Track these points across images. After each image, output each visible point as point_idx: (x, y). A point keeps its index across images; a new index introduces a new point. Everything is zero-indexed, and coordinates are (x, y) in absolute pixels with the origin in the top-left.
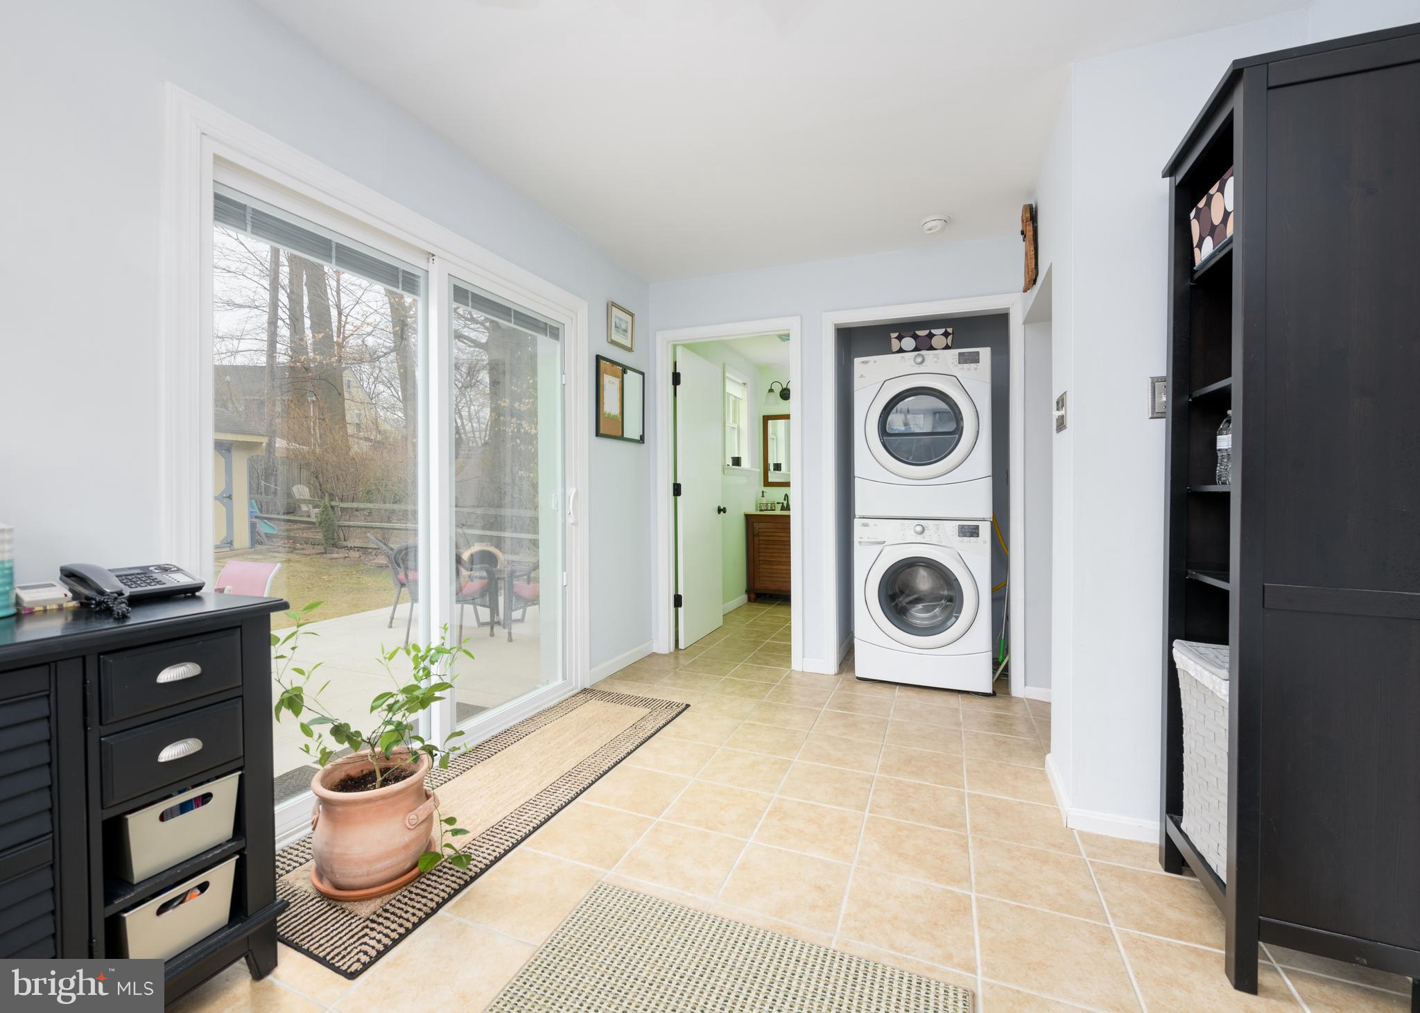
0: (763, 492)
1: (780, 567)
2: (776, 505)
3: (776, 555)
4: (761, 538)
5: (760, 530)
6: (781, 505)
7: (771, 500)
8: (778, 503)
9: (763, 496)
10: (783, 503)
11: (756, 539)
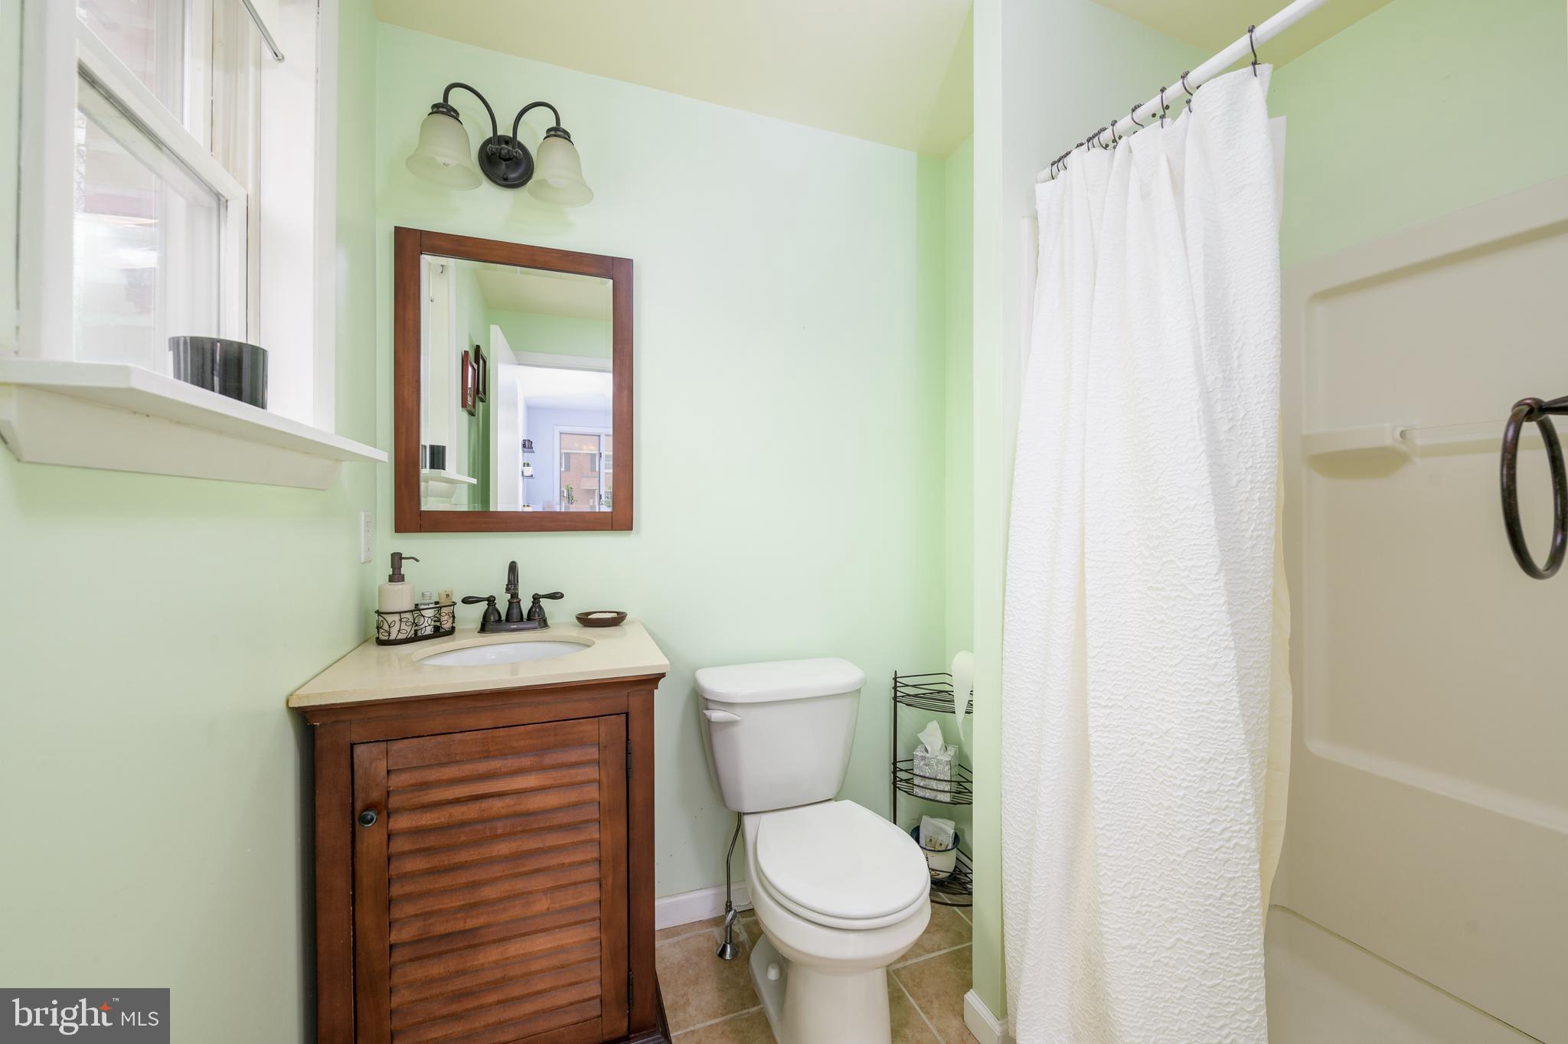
0: (397, 559)
1: (514, 949)
2: (461, 610)
3: (463, 856)
4: (401, 822)
5: (396, 781)
6: (484, 605)
7: (434, 593)
8: (467, 601)
9: (396, 576)
10: (491, 601)
11: (372, 837)
